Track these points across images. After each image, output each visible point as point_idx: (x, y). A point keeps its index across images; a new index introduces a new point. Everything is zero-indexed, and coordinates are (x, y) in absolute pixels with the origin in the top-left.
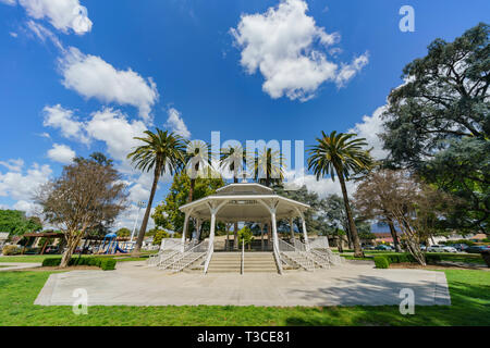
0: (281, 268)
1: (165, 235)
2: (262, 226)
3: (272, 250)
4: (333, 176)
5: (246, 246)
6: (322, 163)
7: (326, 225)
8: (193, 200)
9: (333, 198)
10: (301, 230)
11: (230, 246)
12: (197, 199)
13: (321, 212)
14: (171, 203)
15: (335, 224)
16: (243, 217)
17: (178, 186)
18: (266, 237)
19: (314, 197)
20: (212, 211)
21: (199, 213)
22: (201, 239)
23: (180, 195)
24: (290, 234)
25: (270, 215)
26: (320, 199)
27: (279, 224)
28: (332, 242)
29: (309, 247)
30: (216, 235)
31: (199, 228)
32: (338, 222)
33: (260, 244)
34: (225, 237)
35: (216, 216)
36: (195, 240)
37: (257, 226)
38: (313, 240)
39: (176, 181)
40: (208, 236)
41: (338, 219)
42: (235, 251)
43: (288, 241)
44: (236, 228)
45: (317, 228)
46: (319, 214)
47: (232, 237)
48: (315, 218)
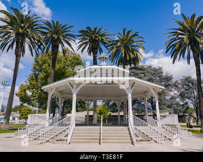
0: (134, 140)
1: (30, 112)
2: (119, 104)
3: (127, 125)
4: (189, 58)
5: (104, 121)
6: (180, 46)
7: (177, 104)
8: (55, 81)
9: (188, 80)
10: (154, 108)
11: (89, 121)
12: (59, 79)
13: (174, 92)
14: (34, 82)
15: (186, 103)
16: (101, 96)
17: (38, 66)
18: (122, 114)
19: (169, 78)
20: (73, 91)
21: (61, 92)
22: (63, 115)
23: (42, 75)
24: (144, 111)
25: (127, 95)
26: (174, 81)
27: (134, 102)
28: (181, 119)
29: (160, 123)
30: (77, 111)
31: (61, 105)
32: (189, 102)
33: (117, 120)
34: (85, 113)
35: (77, 95)
36: (58, 115)
37: (114, 104)
38: (164, 117)
39: (37, 62)
40: (70, 112)
41: (189, 98)
42: (95, 125)
43: (142, 117)
44: (95, 106)
45: (169, 107)
46: (172, 94)
47: (91, 113)
48: (168, 98)
